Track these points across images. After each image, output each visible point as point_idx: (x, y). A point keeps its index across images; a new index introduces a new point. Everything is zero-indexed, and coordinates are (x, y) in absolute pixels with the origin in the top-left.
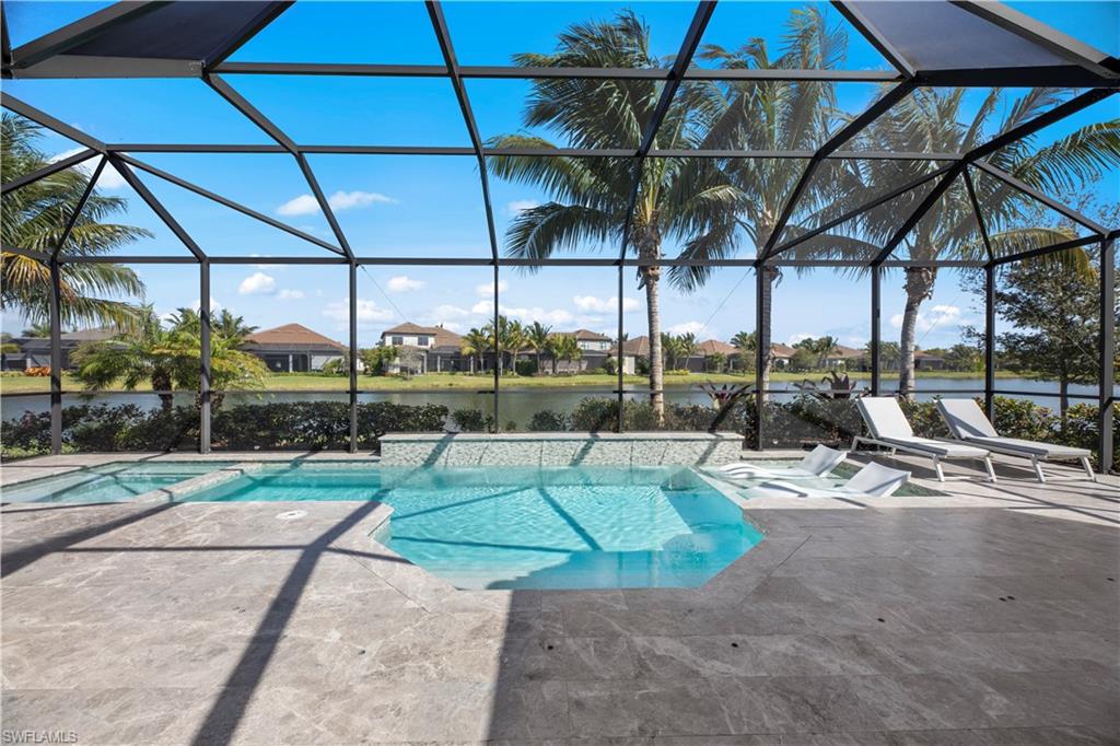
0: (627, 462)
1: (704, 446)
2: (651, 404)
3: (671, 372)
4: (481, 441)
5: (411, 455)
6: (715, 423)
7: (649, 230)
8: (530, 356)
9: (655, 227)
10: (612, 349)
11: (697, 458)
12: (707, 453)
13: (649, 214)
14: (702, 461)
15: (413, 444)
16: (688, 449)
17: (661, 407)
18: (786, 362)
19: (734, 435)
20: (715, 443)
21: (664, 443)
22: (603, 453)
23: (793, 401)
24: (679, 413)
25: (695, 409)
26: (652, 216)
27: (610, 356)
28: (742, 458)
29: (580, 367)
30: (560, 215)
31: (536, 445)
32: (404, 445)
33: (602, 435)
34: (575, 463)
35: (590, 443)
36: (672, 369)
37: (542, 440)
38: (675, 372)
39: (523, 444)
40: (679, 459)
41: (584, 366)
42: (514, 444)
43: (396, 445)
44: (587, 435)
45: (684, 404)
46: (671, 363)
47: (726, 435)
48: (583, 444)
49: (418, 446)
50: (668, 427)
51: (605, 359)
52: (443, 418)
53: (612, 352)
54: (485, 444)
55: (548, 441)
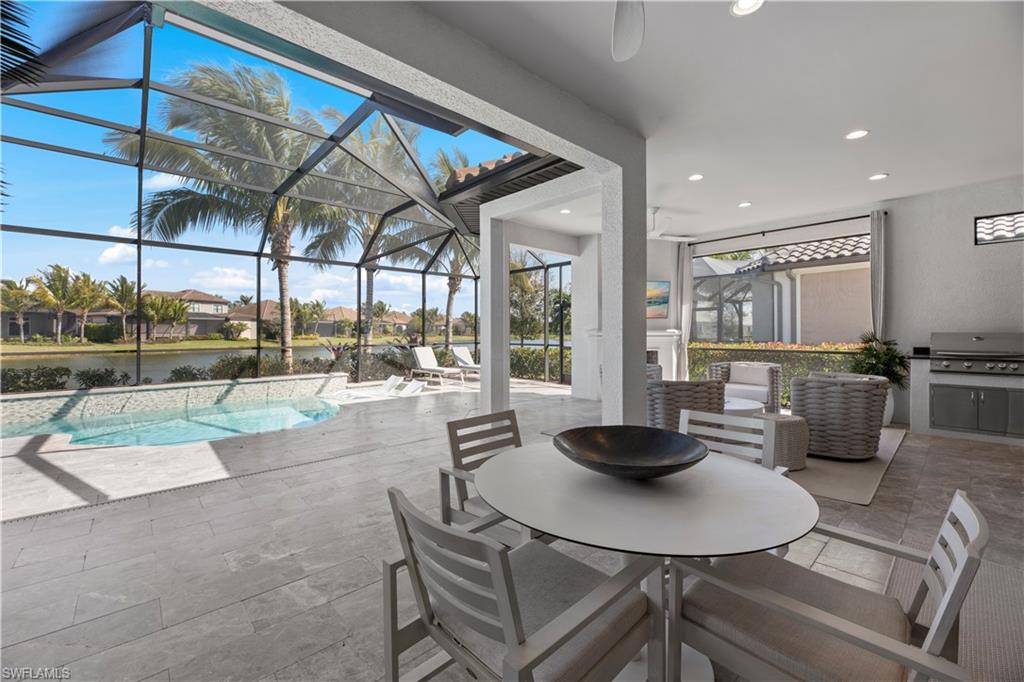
0: (264, 397)
1: (321, 382)
2: (282, 359)
3: (299, 337)
4: (123, 392)
5: (38, 411)
6: (330, 367)
7: (281, 227)
8: (109, 318)
9: (285, 226)
10: (229, 312)
11: (317, 390)
12: (323, 386)
13: (281, 215)
14: (320, 391)
15: (39, 401)
16: (310, 385)
17: (290, 361)
18: (404, 327)
19: (343, 374)
20: (328, 380)
21: (293, 382)
22: (244, 393)
23: (382, 352)
24: (305, 362)
25: (317, 360)
26: (283, 217)
27: (227, 320)
28: (347, 388)
29: (187, 332)
30: (193, 200)
31: (183, 391)
32: (27, 402)
33: (241, 380)
34: (219, 401)
35: (232, 386)
36: (300, 334)
37: (189, 387)
38: (304, 336)
39: (169, 391)
40: (304, 391)
41: (193, 331)
42: (159, 392)
43: (15, 403)
44: (229, 381)
45: (310, 357)
46: (299, 329)
47: (336, 374)
48: (226, 387)
49: (45, 403)
50: (296, 372)
51: (221, 323)
52: (65, 378)
53: (230, 316)
54: (128, 395)
55: (195, 387)
